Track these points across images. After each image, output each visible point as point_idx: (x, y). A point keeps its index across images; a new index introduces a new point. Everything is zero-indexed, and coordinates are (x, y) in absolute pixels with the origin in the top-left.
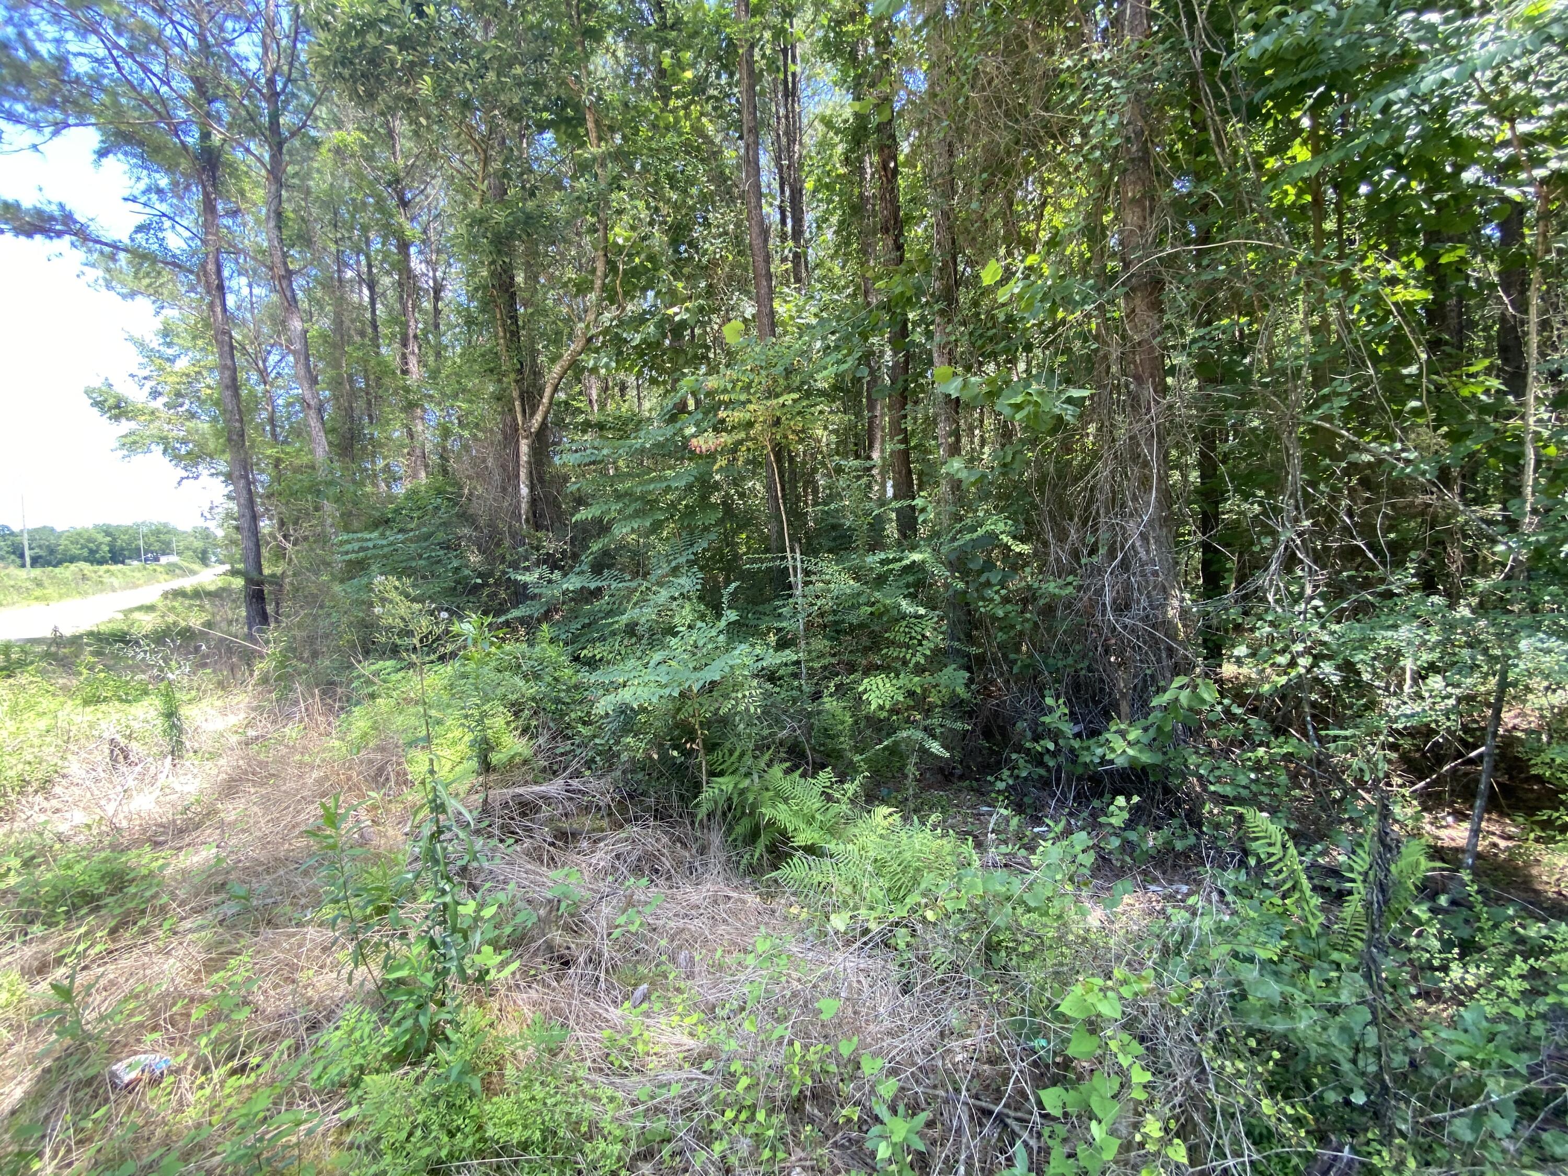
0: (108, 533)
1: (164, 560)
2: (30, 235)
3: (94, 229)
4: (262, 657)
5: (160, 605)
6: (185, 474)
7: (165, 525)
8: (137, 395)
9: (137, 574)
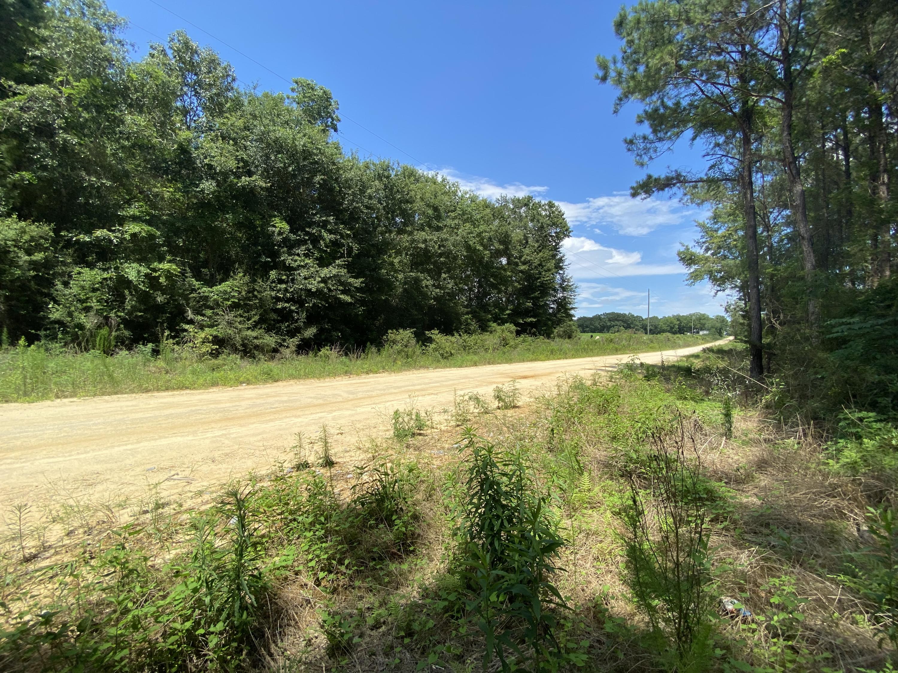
0: (678, 320)
1: (701, 333)
2: (663, 189)
3: (689, 177)
4: (768, 393)
5: (701, 355)
6: (719, 288)
7: (704, 315)
8: (699, 251)
9: (690, 339)
